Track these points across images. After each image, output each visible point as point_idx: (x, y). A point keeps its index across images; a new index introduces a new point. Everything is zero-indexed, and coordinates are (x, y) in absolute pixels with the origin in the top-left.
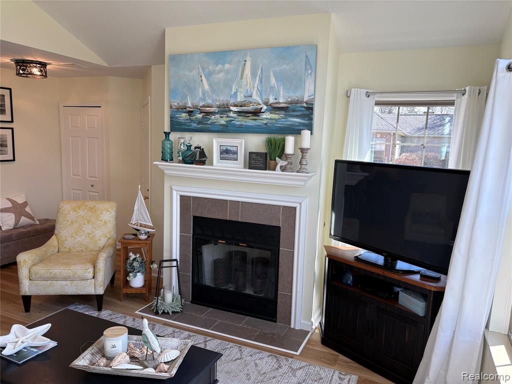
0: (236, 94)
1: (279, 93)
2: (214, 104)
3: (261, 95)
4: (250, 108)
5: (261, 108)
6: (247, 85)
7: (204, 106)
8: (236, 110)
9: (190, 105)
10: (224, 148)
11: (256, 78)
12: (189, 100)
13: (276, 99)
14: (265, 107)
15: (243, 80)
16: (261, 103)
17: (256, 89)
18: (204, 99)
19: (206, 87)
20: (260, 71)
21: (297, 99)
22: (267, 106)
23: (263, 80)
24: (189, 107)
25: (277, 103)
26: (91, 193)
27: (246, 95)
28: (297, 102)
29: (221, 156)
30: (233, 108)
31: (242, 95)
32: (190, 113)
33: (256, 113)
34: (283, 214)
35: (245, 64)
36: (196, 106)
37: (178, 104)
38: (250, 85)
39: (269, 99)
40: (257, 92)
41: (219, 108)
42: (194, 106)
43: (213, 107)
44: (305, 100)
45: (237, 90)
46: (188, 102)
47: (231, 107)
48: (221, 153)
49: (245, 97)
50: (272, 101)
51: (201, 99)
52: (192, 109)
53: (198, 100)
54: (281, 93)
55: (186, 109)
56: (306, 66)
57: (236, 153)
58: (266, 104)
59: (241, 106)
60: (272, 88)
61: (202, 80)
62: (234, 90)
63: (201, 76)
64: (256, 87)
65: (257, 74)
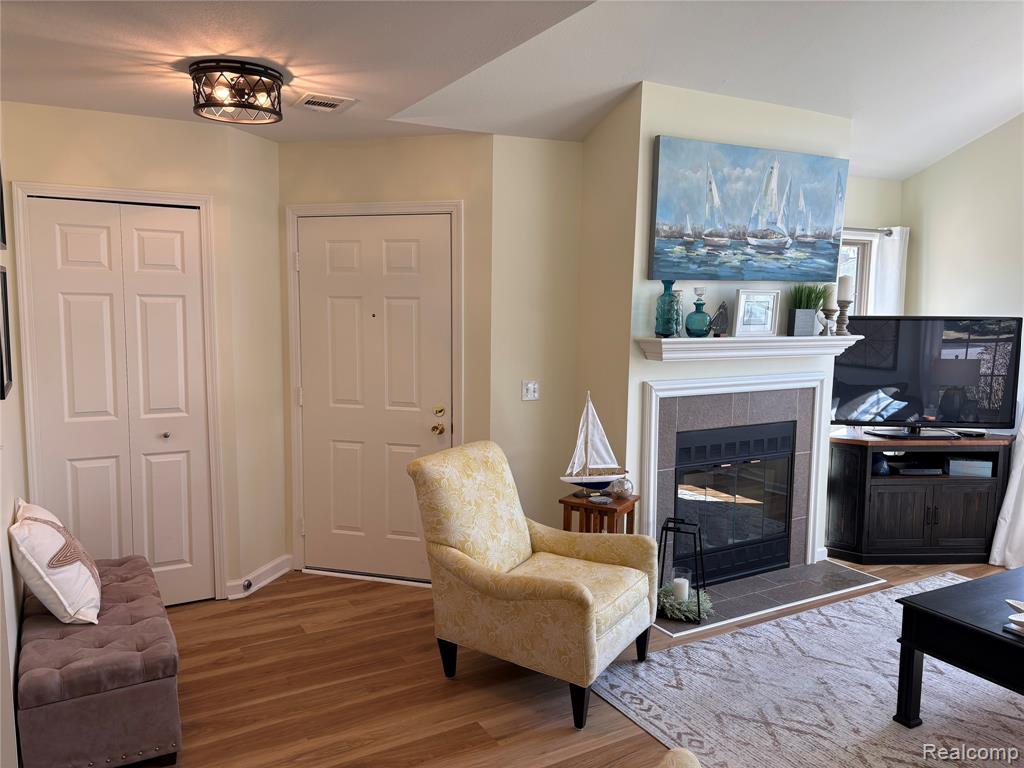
0: (756, 217)
1: (807, 221)
2: (725, 231)
4: (773, 241)
5: (786, 243)
6: (771, 205)
7: (710, 235)
8: (756, 243)
9: (690, 232)
11: (782, 195)
12: (688, 222)
13: (803, 230)
14: (790, 241)
15: (767, 197)
16: (786, 234)
17: (782, 212)
18: (710, 223)
19: (717, 200)
20: (787, 188)
21: (825, 232)
22: (793, 239)
24: (688, 236)
25: (804, 236)
27: (770, 221)
28: (825, 236)
30: (753, 241)
31: (764, 220)
33: (780, 249)
34: (800, 400)
35: (771, 172)
36: (700, 234)
37: (670, 228)
38: (775, 206)
39: (795, 230)
40: (782, 217)
41: (733, 238)
42: (695, 232)
43: (722, 236)
44: (833, 234)
45: (759, 211)
46: (686, 224)
47: (748, 238)
51: (707, 222)
52: (692, 239)
53: (703, 223)
54: (810, 221)
55: (682, 238)
56: (837, 188)
58: (792, 235)
59: (761, 238)
60: (801, 212)
61: (711, 190)
62: (754, 211)
63: (710, 182)
64: (782, 209)
65: (785, 190)
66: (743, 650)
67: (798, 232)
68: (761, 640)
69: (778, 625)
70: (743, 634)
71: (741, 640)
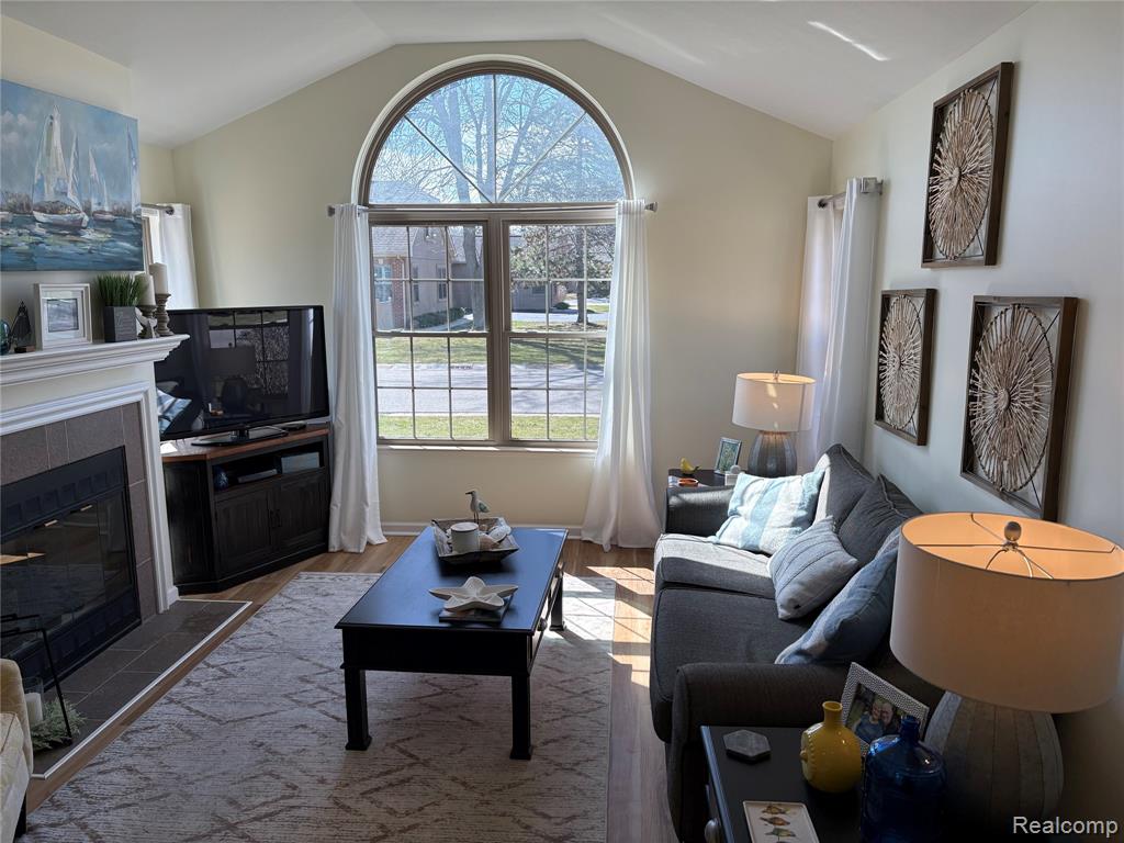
0: (40, 184)
3: (80, 193)
4: (65, 218)
5: (82, 220)
6: (57, 169)
8: (44, 220)
11: (70, 157)
13: (99, 204)
14: (86, 218)
15: (50, 156)
16: (81, 209)
17: (71, 179)
20: (74, 146)
21: (124, 208)
22: (89, 216)
23: (80, 164)
25: (101, 212)
27: (58, 189)
28: (124, 213)
29: (51, 323)
30: (39, 216)
31: (51, 189)
34: (125, 420)
35: (50, 123)
38: (62, 169)
39: (91, 203)
40: (73, 186)
41: (12, 211)
44: (133, 211)
45: (41, 174)
47: (34, 212)
48: (49, 317)
49: (56, 193)
54: (105, 193)
56: (129, 152)
57: (75, 315)
58: (87, 210)
59: (51, 213)
60: (93, 181)
62: (36, 176)
64: (71, 175)
65: (70, 149)
66: (148, 752)
67: (94, 207)
68: (163, 728)
69: (171, 701)
70: (137, 731)
71: (138, 740)
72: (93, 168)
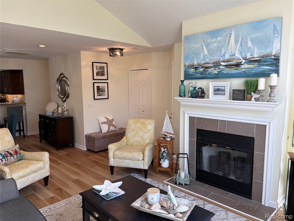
0: (224, 55)
1: (254, 51)
2: (210, 62)
3: (241, 54)
4: (234, 62)
5: (241, 62)
6: (232, 48)
7: (204, 64)
8: (225, 64)
9: (196, 64)
10: (217, 88)
11: (238, 43)
12: (195, 61)
13: (252, 55)
14: (244, 61)
15: (229, 46)
16: (241, 59)
17: (238, 50)
18: (204, 59)
19: (206, 52)
20: (240, 39)
21: (267, 54)
23: (243, 44)
24: (196, 65)
25: (252, 58)
26: (142, 115)
27: (231, 55)
28: (267, 56)
29: (215, 92)
30: (222, 63)
31: (228, 55)
32: (196, 68)
33: (238, 65)
34: (256, 129)
35: (231, 36)
36: (200, 64)
37: (189, 64)
38: (234, 48)
39: (247, 56)
40: (238, 52)
41: (214, 64)
42: (198, 64)
43: (210, 64)
44: (273, 54)
45: (225, 52)
46: (195, 62)
47: (221, 63)
48: (214, 91)
49: (230, 56)
50: (249, 56)
51: (202, 60)
52: (197, 66)
53: (201, 60)
54: (256, 51)
55: (193, 66)
56: (274, 32)
57: (224, 90)
58: (245, 59)
59: (227, 62)
60: (249, 49)
61: (203, 49)
62: (223, 53)
63: (203, 46)
64: (238, 49)
65: (239, 41)
72: (250, 44)
